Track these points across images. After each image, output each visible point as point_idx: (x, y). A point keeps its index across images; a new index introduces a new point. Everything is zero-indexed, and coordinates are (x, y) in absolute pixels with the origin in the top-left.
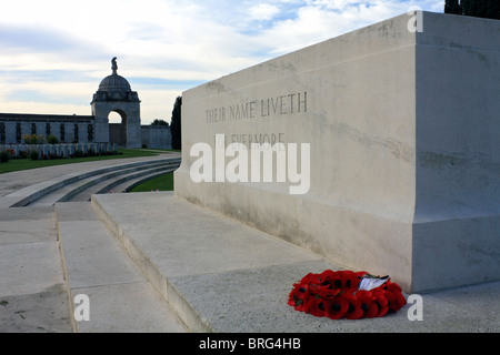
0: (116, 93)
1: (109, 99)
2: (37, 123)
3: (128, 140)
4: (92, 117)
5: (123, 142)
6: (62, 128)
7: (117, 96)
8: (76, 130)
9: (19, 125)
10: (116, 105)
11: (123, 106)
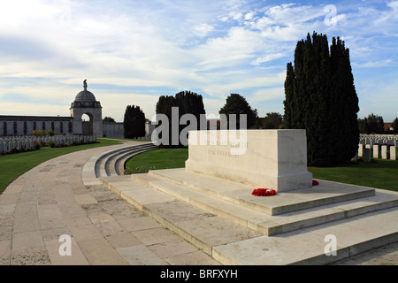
0: (86, 102)
1: (82, 106)
2: (37, 122)
3: (94, 132)
4: (71, 118)
5: (91, 133)
6: (53, 125)
7: (87, 104)
8: (62, 126)
9: (25, 123)
10: (86, 110)
11: (91, 111)
